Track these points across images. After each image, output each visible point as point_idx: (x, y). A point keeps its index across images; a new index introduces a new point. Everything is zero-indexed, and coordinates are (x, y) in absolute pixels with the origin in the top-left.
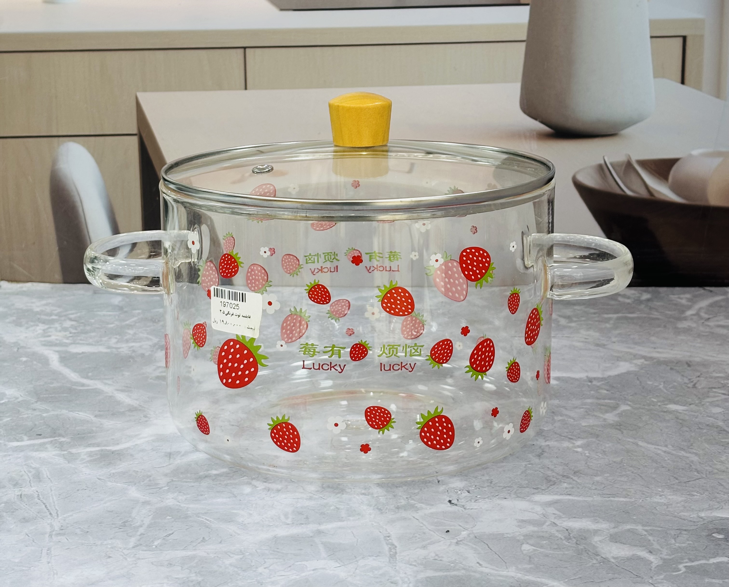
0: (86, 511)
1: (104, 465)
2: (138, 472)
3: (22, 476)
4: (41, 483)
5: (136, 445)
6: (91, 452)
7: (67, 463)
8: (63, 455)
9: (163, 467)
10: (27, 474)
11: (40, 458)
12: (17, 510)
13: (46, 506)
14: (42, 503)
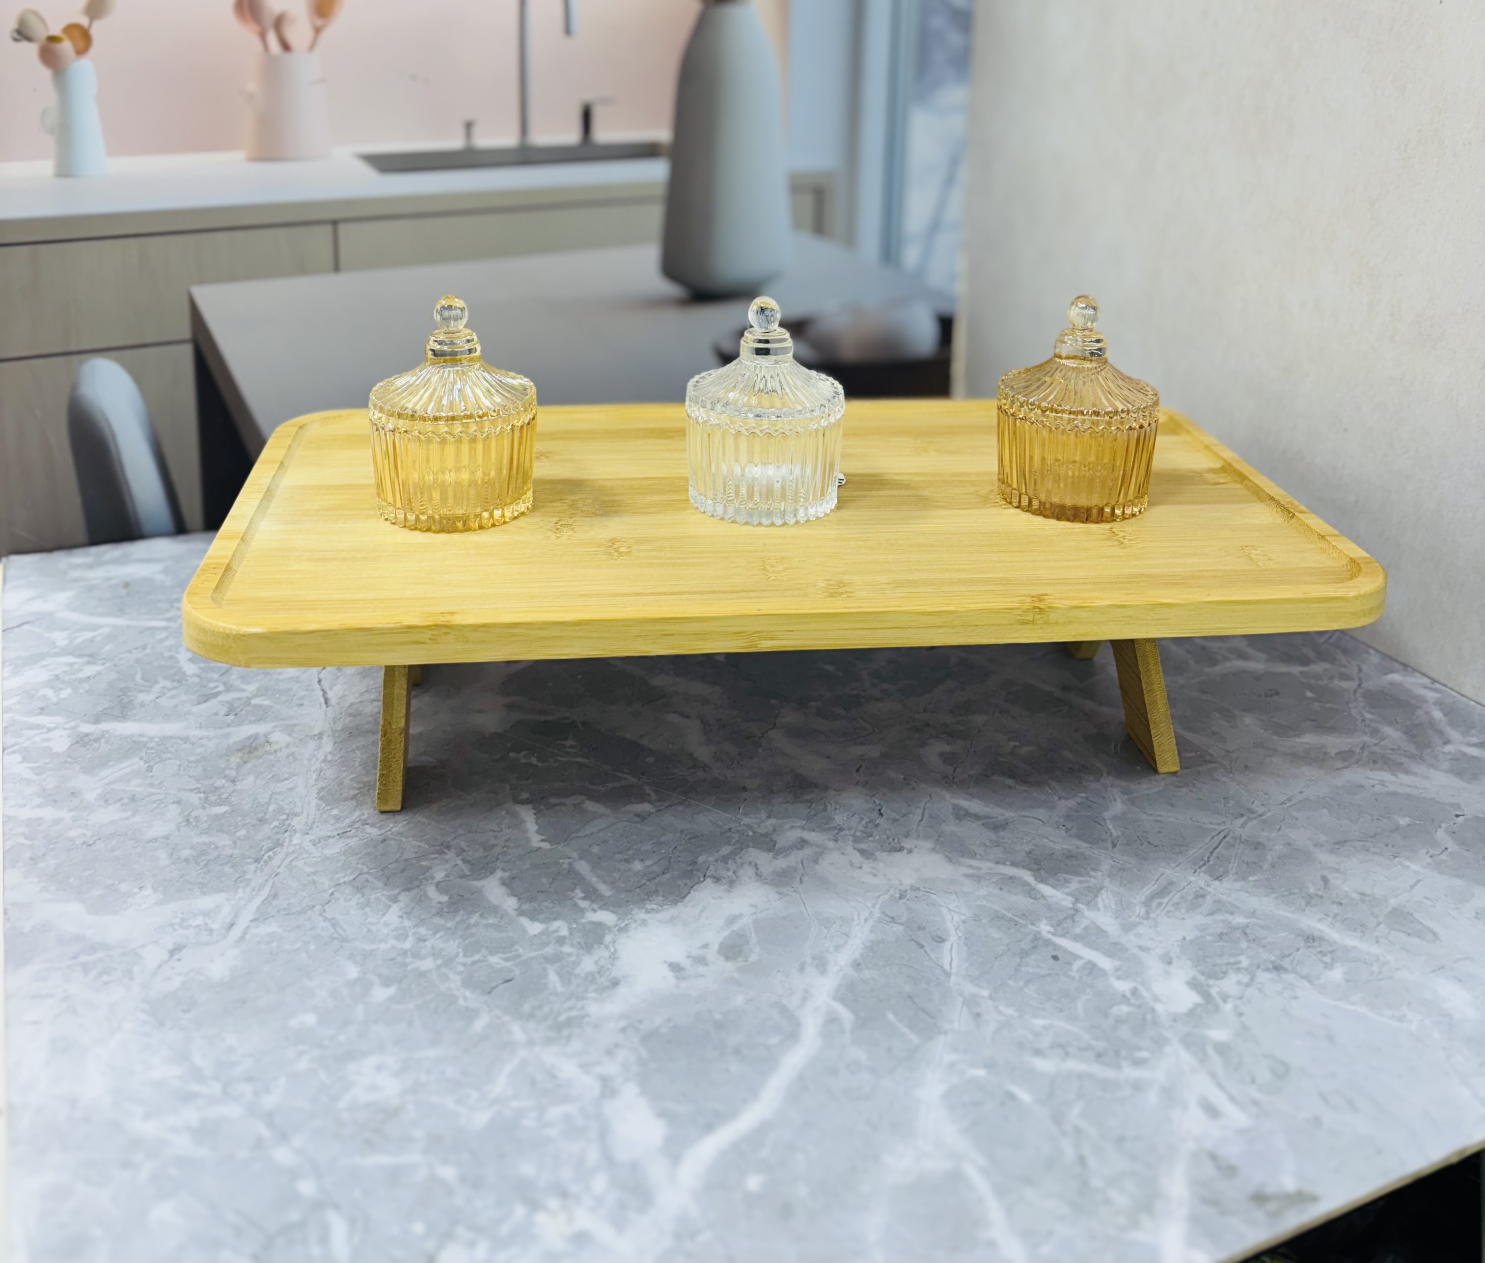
0: (1191, 819)
1: (1077, 860)
2: (1067, 829)
3: (1178, 904)
4: (1174, 880)
5: (997, 863)
6: (1053, 887)
7: (1104, 889)
8: (1088, 904)
9: (1034, 818)
10: (1167, 904)
11: (1116, 918)
12: (1247, 864)
13: (1215, 849)
14: (1214, 854)
